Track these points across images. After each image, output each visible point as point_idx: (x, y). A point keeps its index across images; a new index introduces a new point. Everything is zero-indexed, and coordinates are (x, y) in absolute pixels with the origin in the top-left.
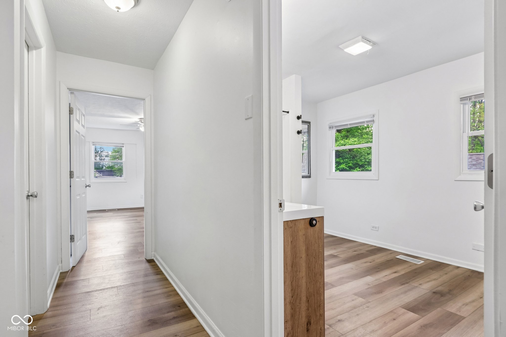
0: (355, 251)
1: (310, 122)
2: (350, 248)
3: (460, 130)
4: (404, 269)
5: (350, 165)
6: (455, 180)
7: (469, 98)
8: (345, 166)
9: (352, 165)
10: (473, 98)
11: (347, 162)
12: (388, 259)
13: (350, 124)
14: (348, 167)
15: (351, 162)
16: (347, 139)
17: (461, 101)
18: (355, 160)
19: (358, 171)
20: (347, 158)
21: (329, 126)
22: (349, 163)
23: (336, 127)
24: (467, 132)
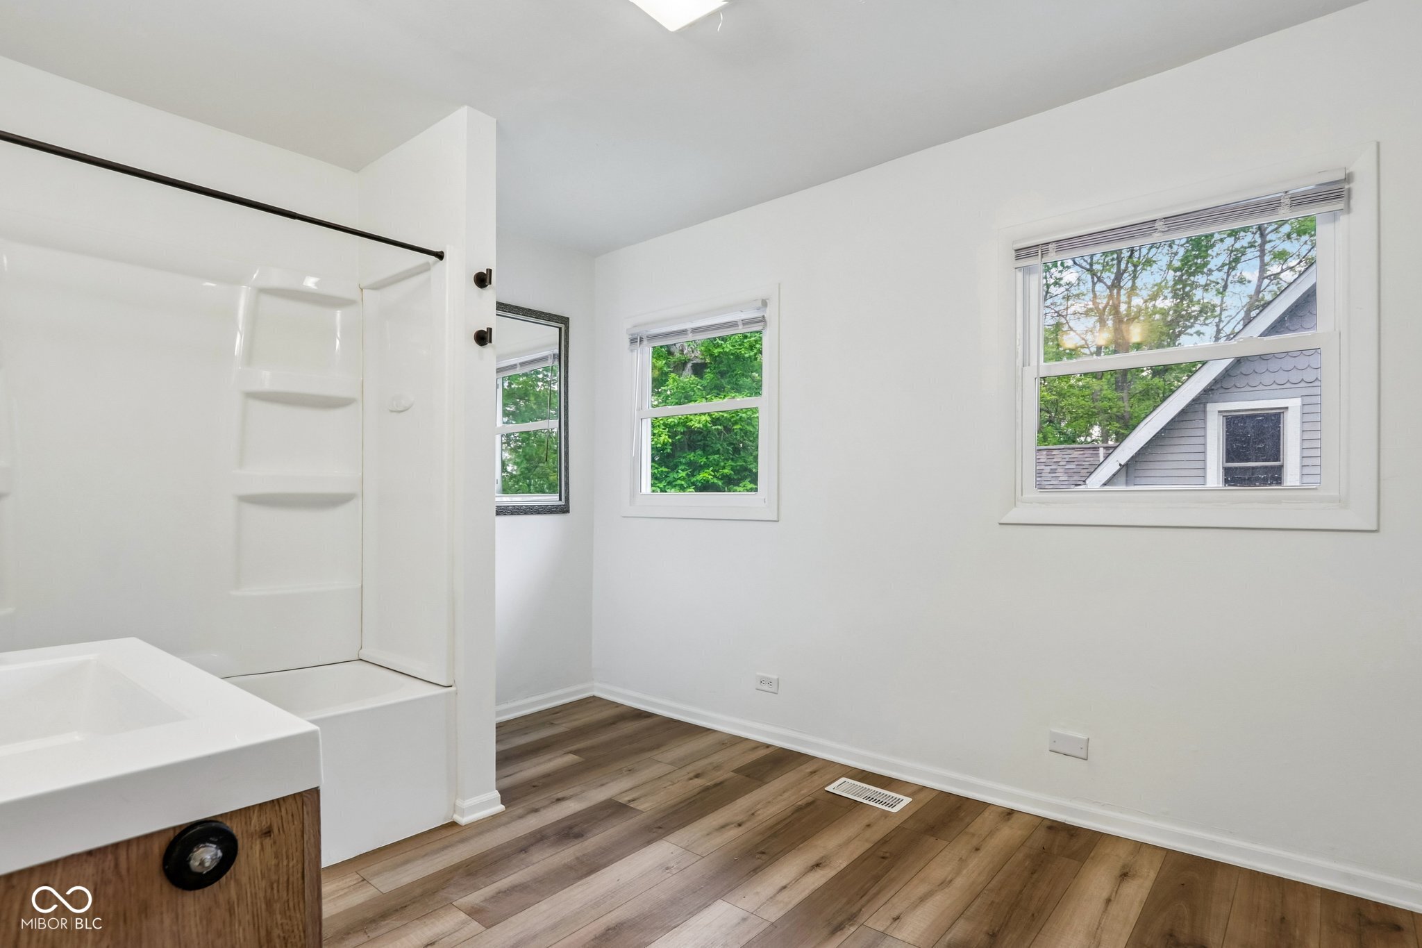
0: (697, 776)
1: (568, 318)
2: (681, 763)
3: (1016, 357)
4: (849, 841)
5: (726, 471)
6: (1000, 524)
7: (1040, 251)
8: (713, 474)
9: (732, 473)
10: (1051, 250)
11: (717, 465)
12: (800, 803)
13: (693, 329)
14: (721, 479)
15: (730, 462)
16: (719, 395)
17: (1018, 258)
18: (741, 458)
19: (748, 491)
20: (718, 452)
21: (632, 335)
22: (724, 468)
23: (651, 338)
24: (1034, 363)
